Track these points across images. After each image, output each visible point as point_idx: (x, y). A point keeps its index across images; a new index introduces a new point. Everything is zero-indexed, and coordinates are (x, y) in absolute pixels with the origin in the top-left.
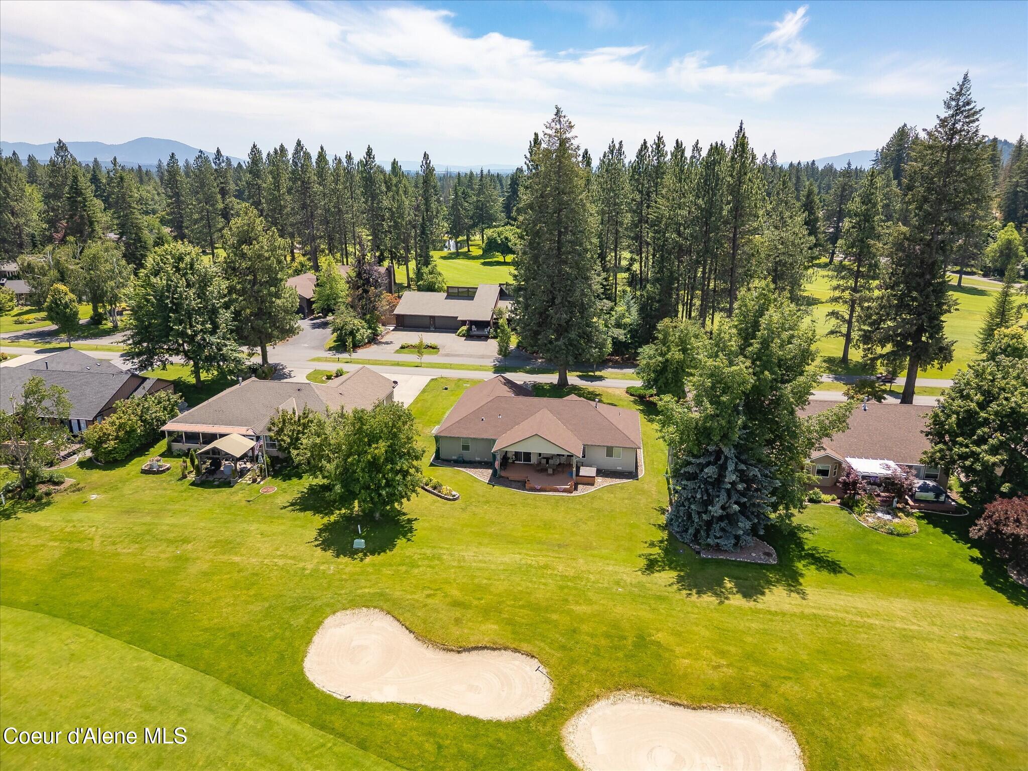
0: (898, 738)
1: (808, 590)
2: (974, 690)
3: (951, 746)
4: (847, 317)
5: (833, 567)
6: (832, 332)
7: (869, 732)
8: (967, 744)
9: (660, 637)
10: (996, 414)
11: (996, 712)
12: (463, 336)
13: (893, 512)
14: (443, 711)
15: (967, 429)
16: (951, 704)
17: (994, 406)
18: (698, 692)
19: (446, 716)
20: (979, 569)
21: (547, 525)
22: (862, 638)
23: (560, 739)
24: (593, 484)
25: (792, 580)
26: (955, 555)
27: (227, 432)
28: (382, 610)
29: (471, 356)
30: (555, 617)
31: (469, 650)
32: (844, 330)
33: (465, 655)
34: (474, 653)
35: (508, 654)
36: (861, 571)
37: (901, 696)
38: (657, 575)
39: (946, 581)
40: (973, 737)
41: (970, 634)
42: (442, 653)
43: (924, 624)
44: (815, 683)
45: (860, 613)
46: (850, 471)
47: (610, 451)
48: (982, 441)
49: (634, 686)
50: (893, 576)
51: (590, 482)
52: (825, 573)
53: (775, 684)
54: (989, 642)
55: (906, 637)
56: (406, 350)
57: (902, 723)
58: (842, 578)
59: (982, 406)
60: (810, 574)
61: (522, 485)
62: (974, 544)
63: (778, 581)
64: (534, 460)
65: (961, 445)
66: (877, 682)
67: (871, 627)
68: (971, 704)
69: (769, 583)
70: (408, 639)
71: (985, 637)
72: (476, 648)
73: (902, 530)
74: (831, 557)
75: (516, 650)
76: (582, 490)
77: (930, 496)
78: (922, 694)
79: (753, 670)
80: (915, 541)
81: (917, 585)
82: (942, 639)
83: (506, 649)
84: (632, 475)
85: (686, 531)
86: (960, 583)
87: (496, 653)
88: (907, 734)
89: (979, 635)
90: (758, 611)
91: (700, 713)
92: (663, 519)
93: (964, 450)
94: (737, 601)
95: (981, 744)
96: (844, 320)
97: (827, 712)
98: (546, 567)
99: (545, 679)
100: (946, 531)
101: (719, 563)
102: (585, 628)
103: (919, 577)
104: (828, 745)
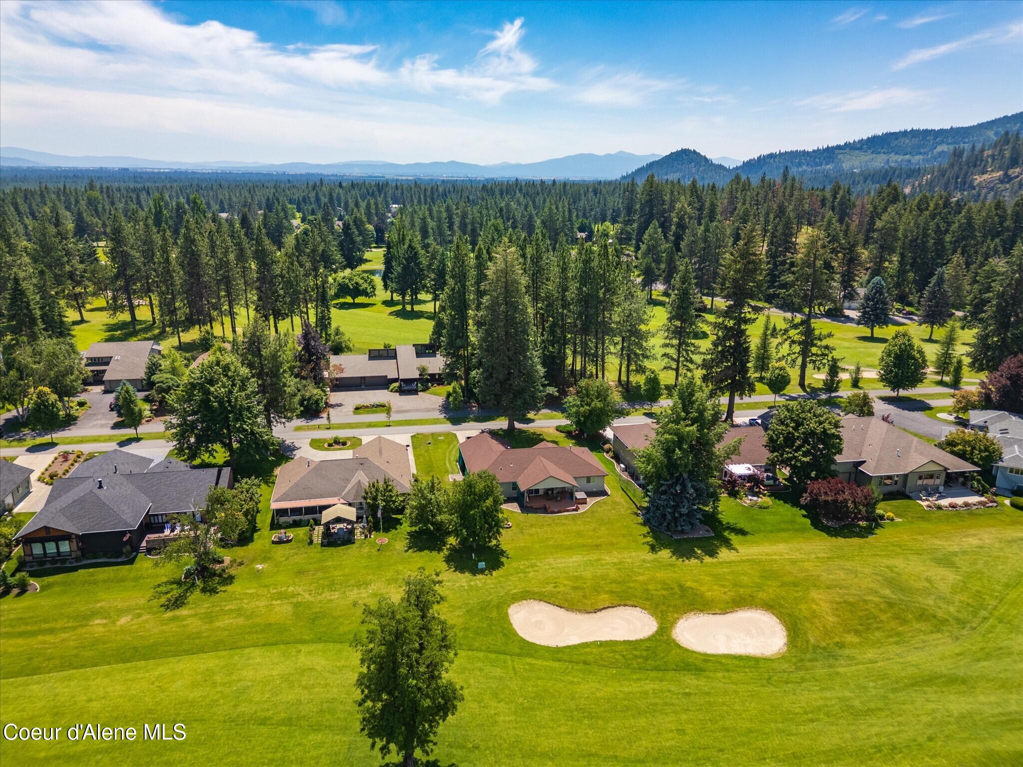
0: (814, 607)
1: (737, 547)
2: (833, 580)
3: (835, 606)
4: (675, 357)
5: (742, 532)
6: (665, 368)
7: (803, 606)
8: (840, 603)
9: (689, 584)
10: (803, 433)
11: (846, 588)
12: (396, 391)
13: (756, 494)
14: (611, 641)
15: (789, 443)
16: (828, 588)
17: (801, 429)
18: (722, 606)
19: (614, 643)
20: (808, 521)
21: (579, 534)
22: (775, 566)
23: (674, 641)
24: (586, 503)
25: (727, 543)
26: (795, 515)
27: (331, 503)
28: (535, 599)
29: (417, 410)
30: (632, 585)
31: (600, 610)
32: (674, 366)
33: (599, 613)
34: (603, 611)
35: (622, 607)
36: (756, 532)
37: (808, 589)
38: (660, 553)
39: (796, 530)
40: (842, 600)
41: (819, 555)
42: (586, 615)
43: (797, 554)
44: (771, 591)
45: (767, 554)
46: (732, 475)
47: (589, 480)
48: (798, 449)
49: (692, 610)
50: (772, 532)
51: (584, 502)
52: (740, 536)
53: (755, 594)
54: (828, 558)
55: (794, 562)
56: (361, 411)
57: (813, 600)
58: (749, 537)
59: (796, 429)
60: (734, 538)
61: (545, 510)
62: (802, 507)
63: (721, 545)
64: (541, 493)
65: (788, 453)
66: (795, 585)
67: (775, 560)
68: (836, 586)
69: (717, 547)
70: (561, 613)
71: (826, 555)
72: (604, 608)
73: (765, 505)
74: (739, 526)
75: (625, 605)
76: (583, 509)
77: (771, 482)
78: (815, 586)
79: (742, 591)
80: (773, 510)
81: (785, 535)
82: (808, 560)
83: (619, 605)
84: (604, 493)
85: (661, 524)
86: (803, 530)
87: (615, 609)
88: (817, 604)
89: (823, 555)
90: (721, 563)
91: (727, 615)
92: (640, 519)
93: (790, 455)
94: (707, 559)
95: (845, 602)
96: (673, 359)
97: (782, 602)
98: (599, 560)
99: (648, 616)
100: (785, 502)
101: (687, 540)
102: (650, 587)
103: (783, 530)
104: (790, 615)
